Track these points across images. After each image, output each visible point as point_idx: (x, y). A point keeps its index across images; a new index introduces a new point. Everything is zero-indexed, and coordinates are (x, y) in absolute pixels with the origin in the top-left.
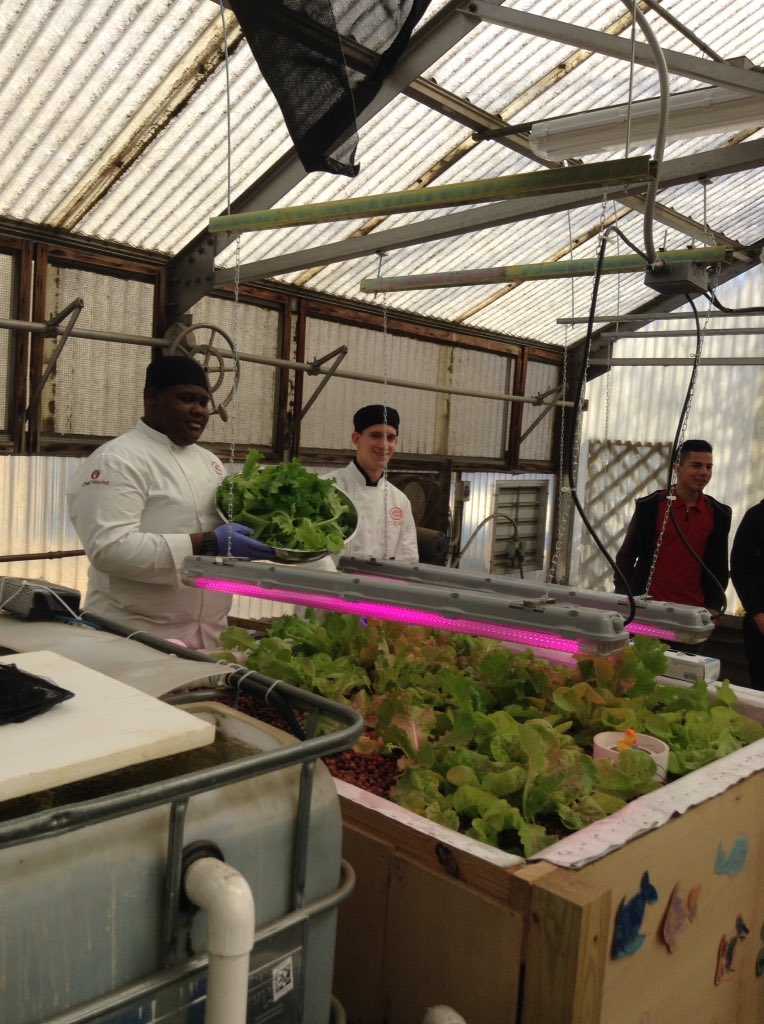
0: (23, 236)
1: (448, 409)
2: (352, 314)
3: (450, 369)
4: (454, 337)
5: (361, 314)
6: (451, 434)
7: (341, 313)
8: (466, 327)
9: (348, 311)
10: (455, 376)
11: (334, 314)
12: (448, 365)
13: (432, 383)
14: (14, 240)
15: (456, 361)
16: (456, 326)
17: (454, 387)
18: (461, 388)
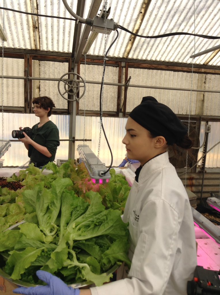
0: (25, 53)
1: (204, 98)
2: (149, 65)
3: (205, 83)
4: (203, 70)
5: (153, 65)
6: (205, 107)
7: (144, 65)
8: (211, 66)
9: (147, 65)
10: (207, 85)
11: (140, 66)
12: (204, 81)
13: (195, 88)
14: (22, 55)
15: (207, 80)
16: (205, 66)
17: (207, 89)
18: (211, 90)
